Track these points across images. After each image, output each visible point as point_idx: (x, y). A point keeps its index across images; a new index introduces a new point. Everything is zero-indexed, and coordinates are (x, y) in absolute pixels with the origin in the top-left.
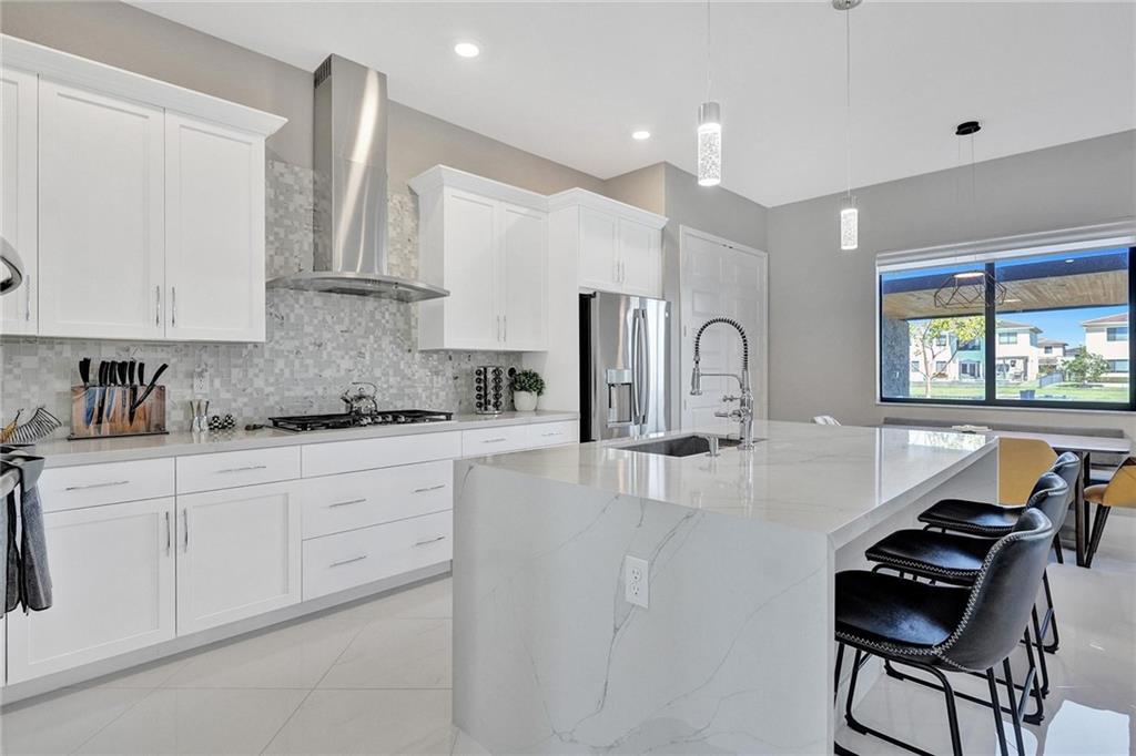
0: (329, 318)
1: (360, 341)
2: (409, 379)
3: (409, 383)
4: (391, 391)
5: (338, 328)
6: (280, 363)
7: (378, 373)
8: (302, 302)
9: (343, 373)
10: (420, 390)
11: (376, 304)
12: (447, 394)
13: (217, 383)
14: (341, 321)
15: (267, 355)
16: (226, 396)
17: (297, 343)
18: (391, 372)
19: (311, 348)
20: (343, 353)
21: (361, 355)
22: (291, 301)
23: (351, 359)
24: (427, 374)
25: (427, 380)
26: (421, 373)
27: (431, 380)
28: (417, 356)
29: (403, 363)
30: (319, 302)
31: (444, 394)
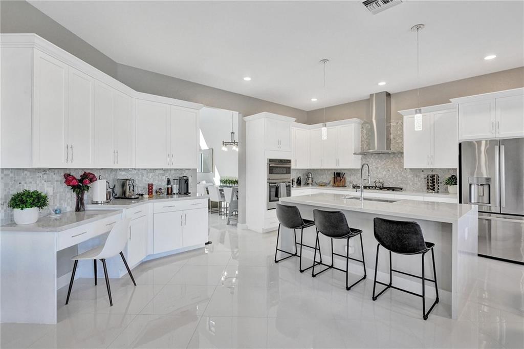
0: (379, 161)
1: (389, 166)
2: (405, 178)
4: (400, 181)
5: (382, 163)
7: (394, 176)
8: (373, 157)
9: (383, 175)
10: (409, 182)
12: (421, 184)
13: (355, 177)
14: (383, 162)
17: (372, 168)
18: (399, 175)
19: (375, 169)
20: (383, 170)
21: (389, 170)
22: (370, 157)
23: (386, 171)
24: (413, 177)
25: (412, 179)
26: (410, 176)
27: (414, 179)
28: (409, 170)
29: (403, 173)
30: (377, 157)
31: (420, 183)
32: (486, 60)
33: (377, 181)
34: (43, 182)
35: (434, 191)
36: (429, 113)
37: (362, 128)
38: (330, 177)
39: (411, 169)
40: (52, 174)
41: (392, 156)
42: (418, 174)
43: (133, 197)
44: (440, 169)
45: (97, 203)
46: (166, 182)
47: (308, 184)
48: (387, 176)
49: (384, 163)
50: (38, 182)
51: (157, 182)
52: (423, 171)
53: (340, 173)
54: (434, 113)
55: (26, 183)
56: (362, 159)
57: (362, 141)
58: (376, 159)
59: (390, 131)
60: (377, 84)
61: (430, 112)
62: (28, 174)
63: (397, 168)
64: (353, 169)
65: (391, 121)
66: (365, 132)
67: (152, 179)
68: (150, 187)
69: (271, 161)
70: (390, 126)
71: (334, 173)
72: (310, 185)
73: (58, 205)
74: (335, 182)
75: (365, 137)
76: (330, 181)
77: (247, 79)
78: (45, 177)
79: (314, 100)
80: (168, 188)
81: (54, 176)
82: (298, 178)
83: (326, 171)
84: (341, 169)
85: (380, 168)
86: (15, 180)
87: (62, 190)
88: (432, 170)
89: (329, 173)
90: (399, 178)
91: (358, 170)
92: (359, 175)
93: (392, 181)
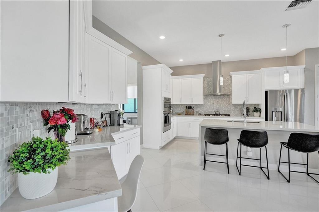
0: (215, 99)
2: (230, 109)
4: (226, 111)
6: (208, 106)
7: (223, 108)
8: (211, 97)
9: (217, 108)
13: (200, 109)
14: (217, 100)
15: (206, 105)
16: (201, 111)
17: (210, 103)
20: (217, 105)
21: (220, 105)
22: (209, 97)
26: (232, 108)
27: (234, 109)
28: (232, 105)
29: (228, 106)
30: (213, 97)
32: (282, 51)
33: (216, 111)
38: (184, 109)
41: (222, 97)
42: (237, 107)
46: (100, 116)
48: (219, 108)
51: (94, 115)
52: (239, 105)
53: (190, 107)
54: (249, 75)
56: (204, 99)
57: (204, 88)
58: (213, 98)
60: (225, 56)
61: (246, 74)
63: (225, 103)
64: (198, 104)
66: (206, 83)
67: (90, 113)
69: (165, 99)
71: (187, 107)
74: (187, 112)
75: (206, 85)
76: (183, 112)
84: (190, 105)
85: (215, 104)
89: (183, 106)
90: (226, 109)
91: (202, 105)
92: (202, 108)
93: (222, 111)
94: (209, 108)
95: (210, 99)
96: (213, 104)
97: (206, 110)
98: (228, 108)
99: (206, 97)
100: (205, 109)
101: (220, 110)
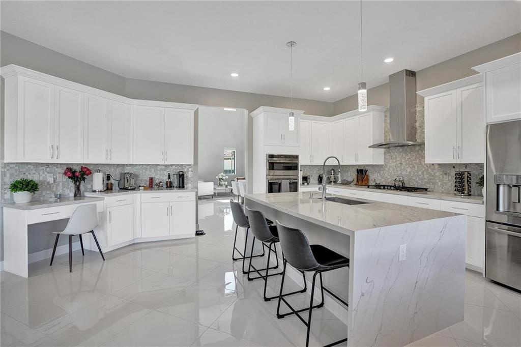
0: (404, 155)
1: (414, 162)
2: (433, 176)
3: (433, 178)
4: (425, 180)
5: (407, 158)
6: (391, 169)
7: (420, 173)
8: (396, 151)
9: (408, 173)
10: (438, 181)
11: (419, 148)
13: (378, 175)
14: (407, 155)
16: (380, 178)
17: (395, 163)
18: (425, 173)
19: (399, 165)
20: (408, 166)
21: (414, 167)
22: (394, 150)
23: (411, 168)
24: (441, 174)
25: (441, 177)
26: (438, 174)
27: (443, 177)
28: (437, 167)
29: (430, 170)
30: (401, 150)
31: (450, 183)
33: (398, 179)
34: (46, 173)
35: (464, 193)
36: (455, 91)
37: (386, 116)
38: (352, 176)
39: (439, 164)
40: (55, 167)
42: (449, 172)
43: (129, 188)
44: (476, 164)
45: (95, 191)
46: (167, 177)
47: (331, 182)
48: (412, 173)
49: (408, 158)
50: (41, 173)
51: (159, 176)
52: (454, 167)
53: (362, 170)
54: (461, 89)
55: (29, 174)
56: (385, 153)
58: (400, 152)
59: (415, 118)
60: (383, 62)
61: (456, 89)
62: (32, 167)
64: (376, 165)
65: (417, 106)
66: (389, 121)
67: (154, 173)
68: (151, 180)
69: (271, 156)
70: (415, 112)
71: (357, 169)
72: (333, 183)
73: (61, 191)
74: (358, 180)
76: (354, 179)
77: (235, 75)
78: (48, 169)
79: (327, 89)
80: (167, 182)
81: (57, 169)
82: (320, 176)
83: (351, 168)
85: (404, 164)
86: (19, 172)
87: (64, 180)
88: (466, 165)
89: (354, 169)
90: (426, 176)
91: (381, 166)
92: (382, 172)
93: (417, 180)
94: (393, 173)
95: (396, 154)
96: (401, 164)
97: (388, 177)
98: (431, 175)
99: (388, 150)
100: (386, 175)
101: (414, 178)
